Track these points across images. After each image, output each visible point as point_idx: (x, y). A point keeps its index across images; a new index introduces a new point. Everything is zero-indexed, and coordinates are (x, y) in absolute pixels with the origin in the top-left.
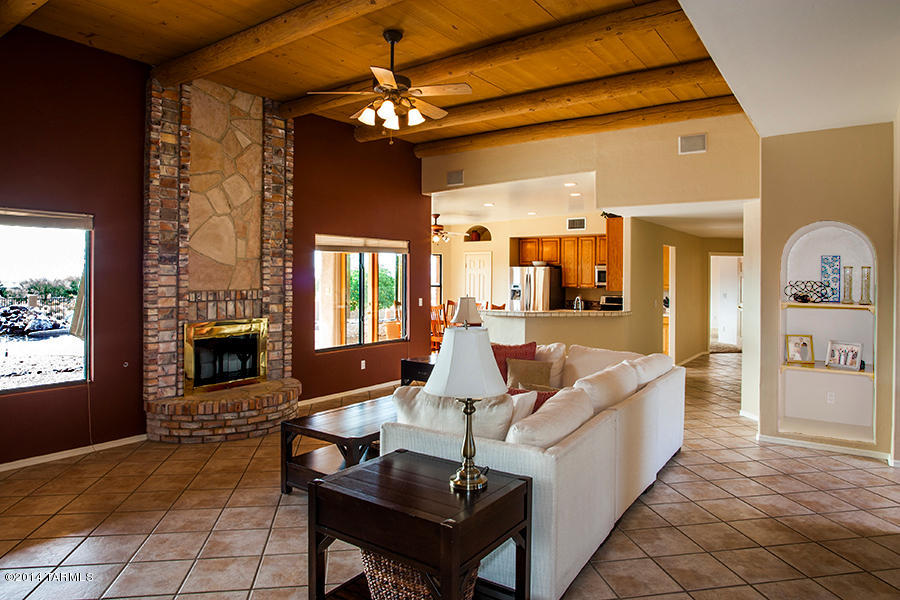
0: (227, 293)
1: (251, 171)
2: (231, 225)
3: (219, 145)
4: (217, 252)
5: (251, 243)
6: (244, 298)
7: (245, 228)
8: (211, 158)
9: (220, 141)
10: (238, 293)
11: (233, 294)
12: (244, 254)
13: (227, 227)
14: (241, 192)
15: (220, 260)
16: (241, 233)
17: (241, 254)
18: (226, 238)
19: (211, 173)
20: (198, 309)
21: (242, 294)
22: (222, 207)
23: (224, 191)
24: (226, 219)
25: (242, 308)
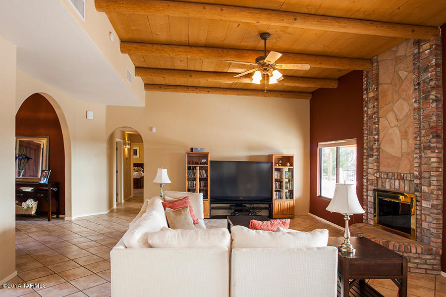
0: (393, 174)
1: (408, 92)
2: (398, 132)
3: (391, 85)
4: (392, 150)
5: (410, 141)
6: (402, 178)
7: (406, 132)
8: (387, 95)
9: (391, 83)
10: (399, 175)
11: (396, 175)
12: (406, 149)
13: (396, 133)
14: (403, 109)
15: (393, 154)
16: (404, 135)
17: (405, 150)
18: (396, 141)
19: (388, 104)
20: (382, 182)
21: (401, 175)
22: (394, 122)
23: (394, 112)
24: (396, 128)
25: (403, 186)
